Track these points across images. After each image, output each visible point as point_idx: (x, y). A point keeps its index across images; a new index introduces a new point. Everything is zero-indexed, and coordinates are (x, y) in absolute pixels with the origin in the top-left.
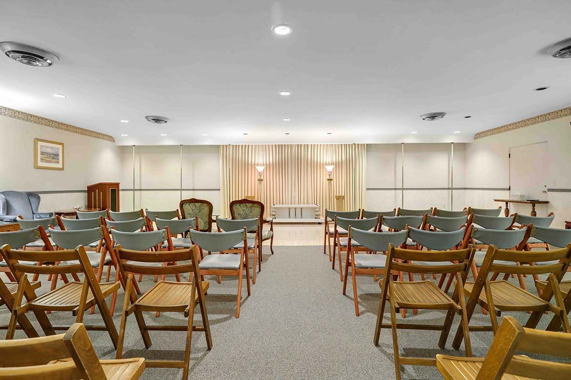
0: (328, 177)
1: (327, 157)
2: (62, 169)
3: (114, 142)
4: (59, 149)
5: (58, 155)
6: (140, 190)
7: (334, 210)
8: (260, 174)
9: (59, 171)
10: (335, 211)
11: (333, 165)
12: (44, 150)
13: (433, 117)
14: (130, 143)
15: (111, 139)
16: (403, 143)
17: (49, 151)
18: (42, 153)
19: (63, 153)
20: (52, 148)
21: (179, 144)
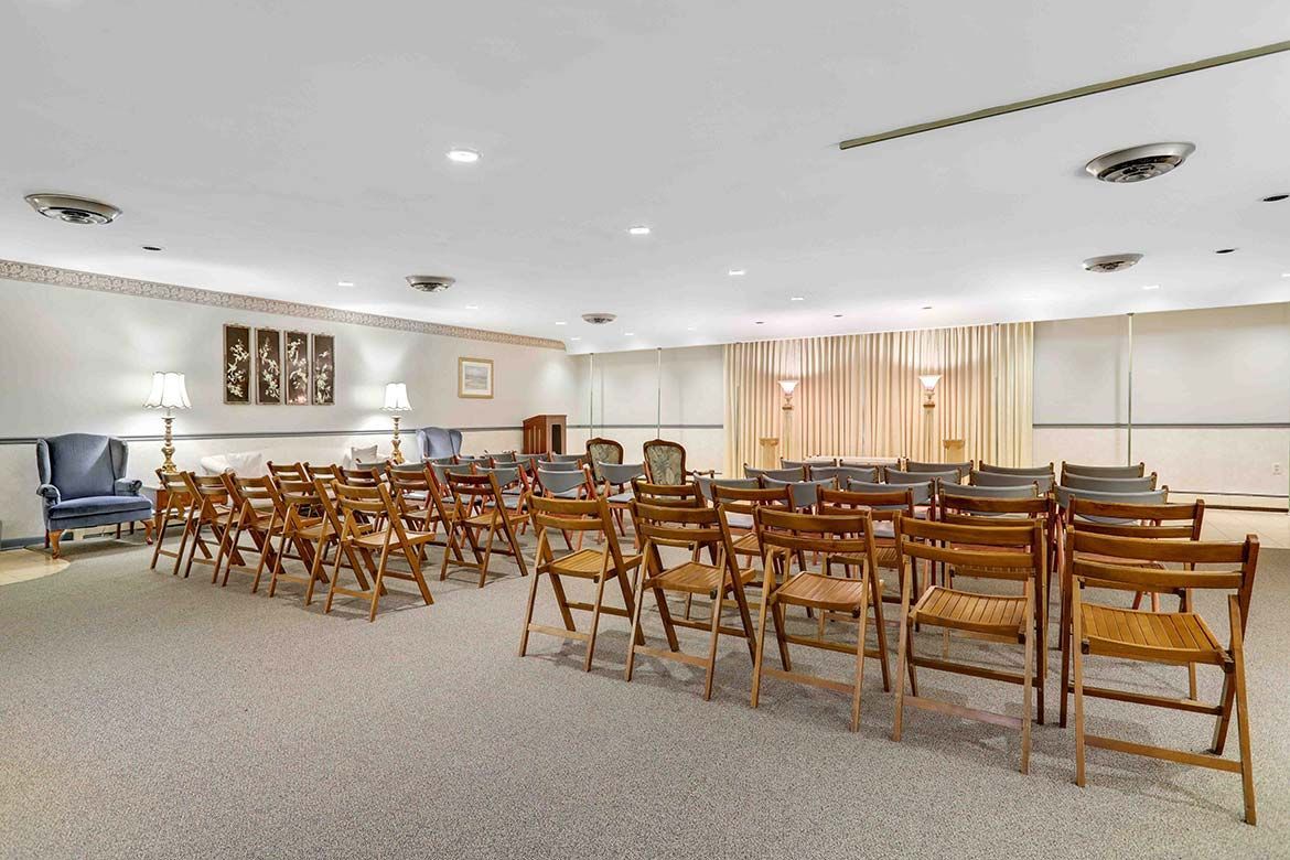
0: (925, 400)
1: (928, 357)
2: (490, 397)
3: (564, 349)
4: (486, 369)
5: (486, 378)
6: (602, 426)
7: (939, 460)
8: (788, 397)
9: (487, 400)
10: (942, 462)
11: (939, 374)
12: (470, 372)
13: (1110, 264)
14: (587, 351)
15: (560, 345)
16: (1132, 314)
17: (475, 372)
18: (467, 377)
19: (492, 375)
20: (479, 369)
21: (656, 348)
